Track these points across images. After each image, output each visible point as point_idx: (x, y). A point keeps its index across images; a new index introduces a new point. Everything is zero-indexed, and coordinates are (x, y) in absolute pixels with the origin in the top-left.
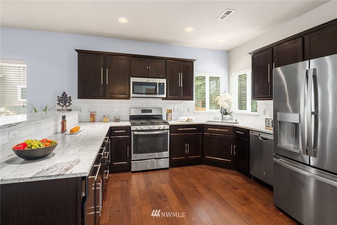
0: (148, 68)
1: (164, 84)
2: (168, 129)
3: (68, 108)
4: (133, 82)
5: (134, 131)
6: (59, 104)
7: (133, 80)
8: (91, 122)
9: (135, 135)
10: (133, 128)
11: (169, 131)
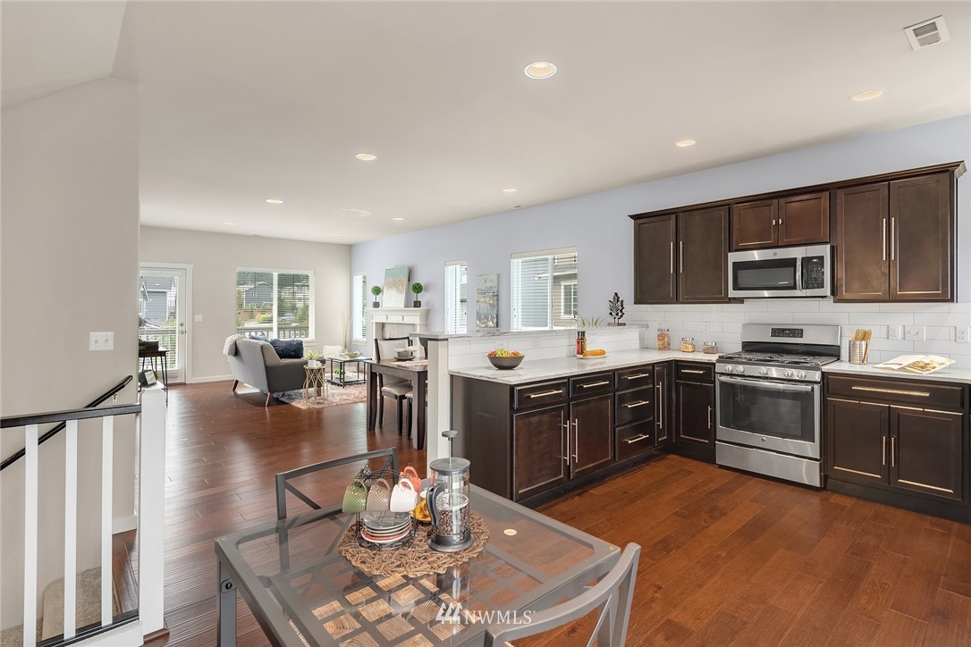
0: (777, 222)
1: (821, 258)
2: (816, 383)
3: (620, 321)
4: (734, 263)
5: (722, 374)
6: (611, 314)
7: (734, 257)
8: (660, 349)
9: (722, 383)
10: (719, 368)
11: (817, 388)
